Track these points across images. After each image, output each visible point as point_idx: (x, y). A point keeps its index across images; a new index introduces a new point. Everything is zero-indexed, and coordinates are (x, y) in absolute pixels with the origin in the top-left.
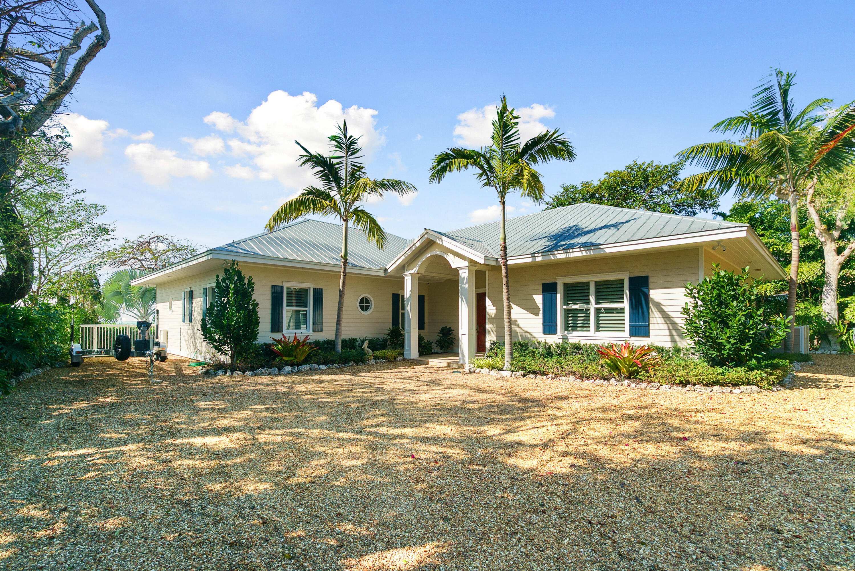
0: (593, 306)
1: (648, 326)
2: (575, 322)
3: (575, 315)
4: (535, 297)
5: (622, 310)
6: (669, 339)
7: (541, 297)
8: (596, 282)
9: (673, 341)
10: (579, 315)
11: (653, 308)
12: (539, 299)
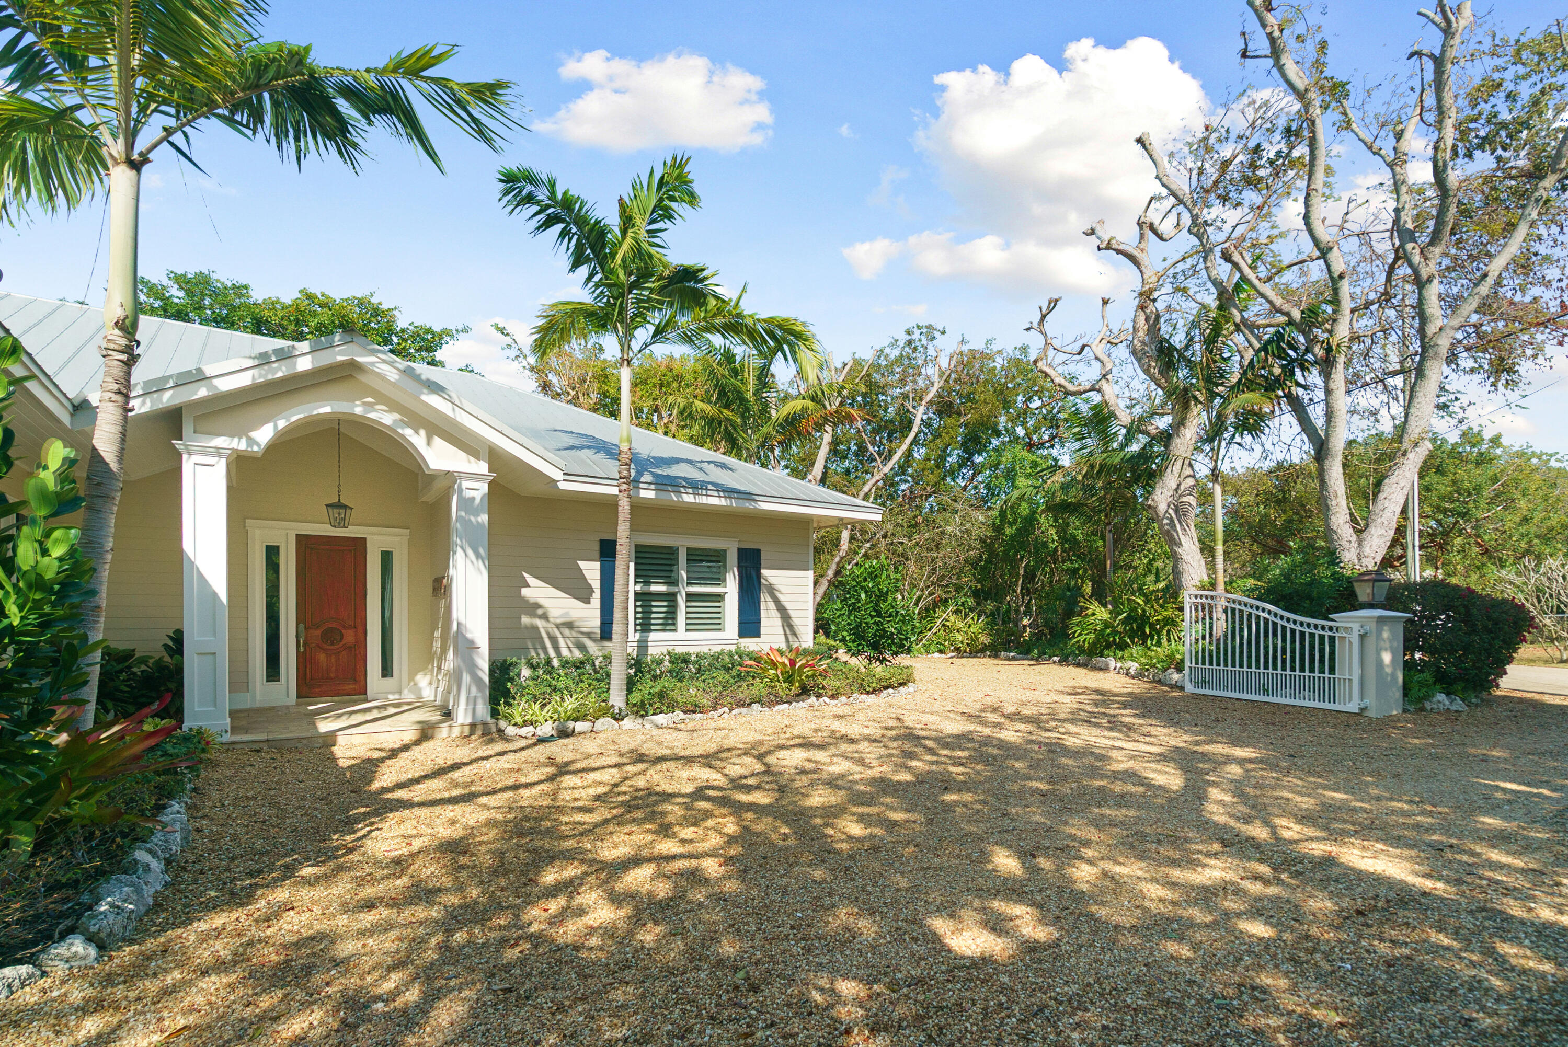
0: (684, 590)
1: (758, 622)
2: (646, 615)
3: (647, 603)
4: (582, 564)
5: (719, 597)
6: (783, 639)
7: (597, 565)
8: (688, 549)
9: (787, 641)
10: (654, 604)
11: (765, 598)
12: (591, 570)
